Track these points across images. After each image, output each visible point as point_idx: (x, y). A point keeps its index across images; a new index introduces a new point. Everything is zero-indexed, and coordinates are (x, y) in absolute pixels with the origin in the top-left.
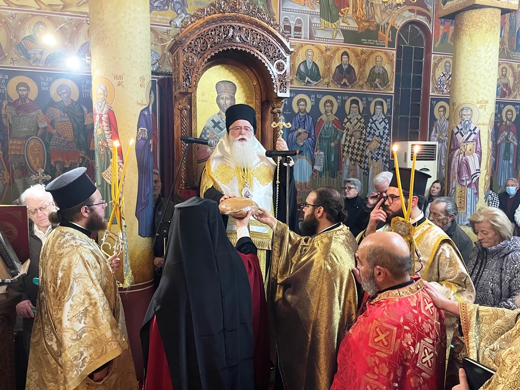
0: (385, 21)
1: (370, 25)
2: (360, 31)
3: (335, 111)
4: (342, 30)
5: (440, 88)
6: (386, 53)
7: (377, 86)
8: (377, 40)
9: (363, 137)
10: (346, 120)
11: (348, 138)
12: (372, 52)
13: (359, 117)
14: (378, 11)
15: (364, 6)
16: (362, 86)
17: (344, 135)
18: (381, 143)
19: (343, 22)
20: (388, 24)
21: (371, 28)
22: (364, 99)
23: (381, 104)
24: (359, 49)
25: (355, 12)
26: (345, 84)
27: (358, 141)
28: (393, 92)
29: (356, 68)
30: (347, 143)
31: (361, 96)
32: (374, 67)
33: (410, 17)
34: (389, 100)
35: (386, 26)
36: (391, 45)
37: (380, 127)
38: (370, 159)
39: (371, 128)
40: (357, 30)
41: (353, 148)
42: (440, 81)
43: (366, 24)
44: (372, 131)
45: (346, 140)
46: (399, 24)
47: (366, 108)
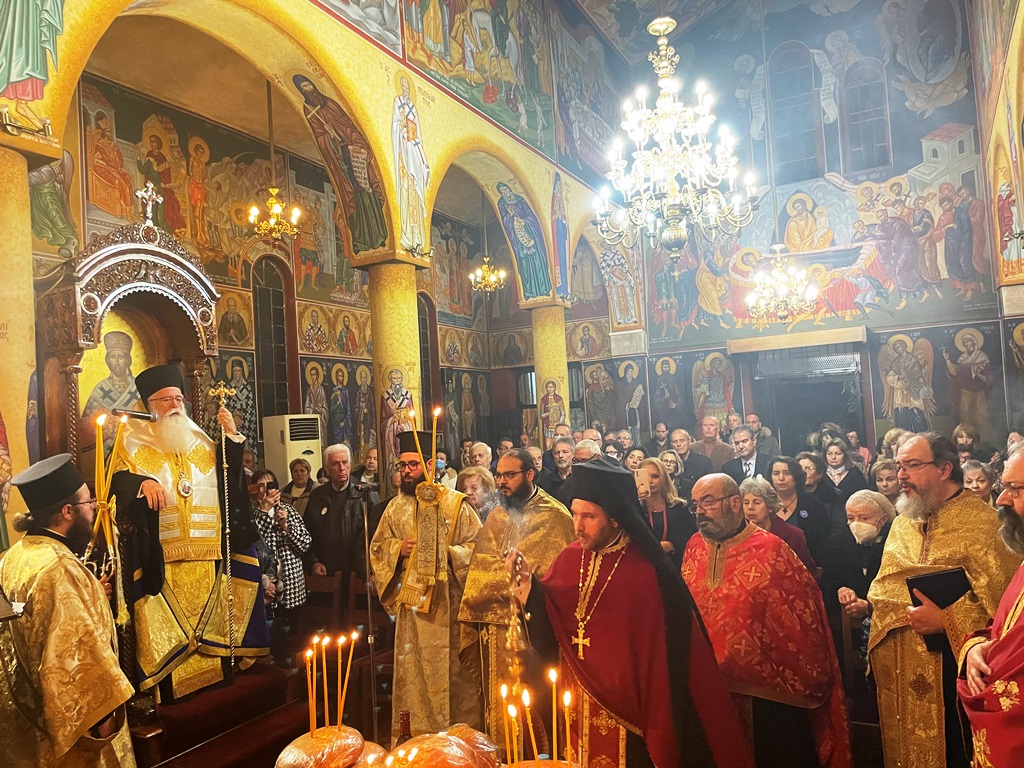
0: (235, 253)
1: (216, 256)
6: (240, 295)
7: (232, 340)
8: (227, 275)
13: (212, 382)
14: (225, 238)
15: (206, 230)
18: (245, 419)
20: (239, 256)
21: (218, 259)
23: (240, 364)
25: (194, 236)
27: (214, 417)
28: (254, 348)
32: (227, 313)
33: (265, 250)
34: (250, 359)
35: (237, 259)
36: (245, 284)
37: (242, 396)
43: (210, 254)
44: (232, 403)
46: (253, 258)
47: (221, 371)
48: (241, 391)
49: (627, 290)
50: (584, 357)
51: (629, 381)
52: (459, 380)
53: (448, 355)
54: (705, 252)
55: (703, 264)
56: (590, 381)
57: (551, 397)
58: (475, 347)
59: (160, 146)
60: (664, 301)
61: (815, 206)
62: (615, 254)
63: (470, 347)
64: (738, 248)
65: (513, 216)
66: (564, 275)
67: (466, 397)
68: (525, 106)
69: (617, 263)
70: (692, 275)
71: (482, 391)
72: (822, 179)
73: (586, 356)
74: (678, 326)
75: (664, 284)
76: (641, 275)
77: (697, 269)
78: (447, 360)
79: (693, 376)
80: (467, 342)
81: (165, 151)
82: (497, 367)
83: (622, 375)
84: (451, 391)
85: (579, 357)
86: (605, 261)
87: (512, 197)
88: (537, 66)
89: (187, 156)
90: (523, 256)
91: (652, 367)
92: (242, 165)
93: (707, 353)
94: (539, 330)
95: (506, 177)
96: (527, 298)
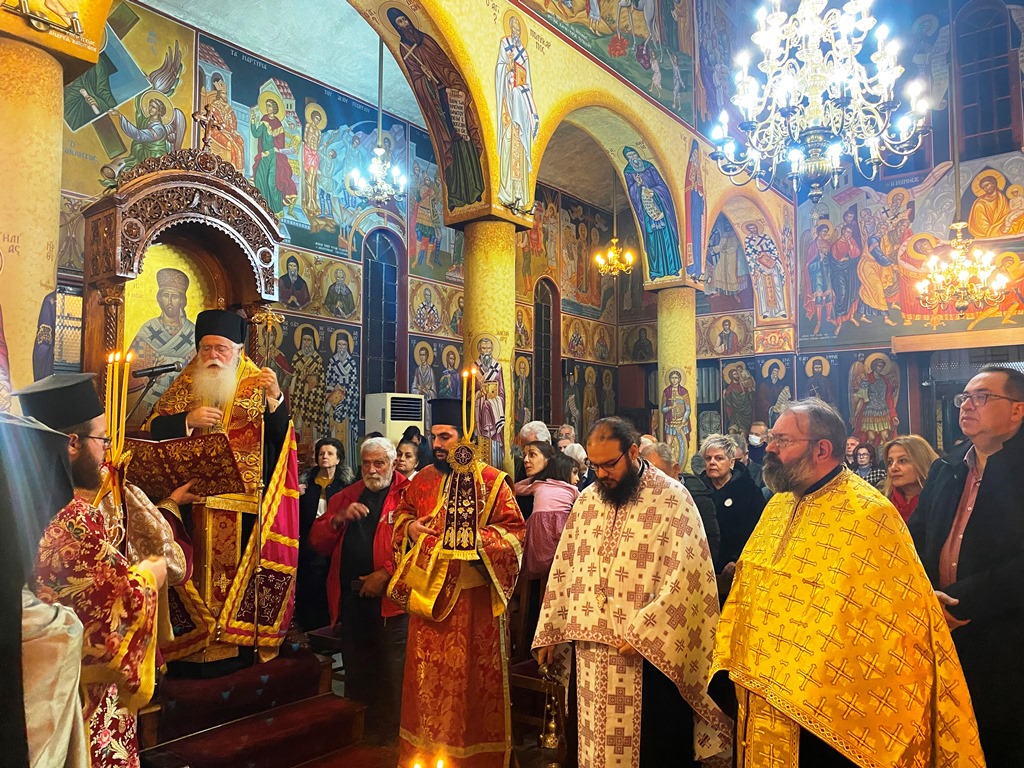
0: (347, 223)
1: (327, 225)
2: (314, 231)
3: (279, 341)
4: (288, 225)
5: (420, 323)
6: (349, 267)
7: (338, 312)
8: (337, 246)
9: (322, 384)
10: (295, 358)
11: (300, 385)
12: (331, 263)
13: (315, 354)
14: (337, 206)
15: (318, 198)
16: (318, 310)
17: (294, 379)
18: (347, 395)
19: (288, 214)
20: (350, 227)
21: (328, 229)
22: (321, 328)
23: (346, 338)
24: (313, 256)
26: (293, 305)
27: (314, 390)
28: (361, 322)
29: (309, 282)
30: (298, 393)
31: (317, 324)
32: (334, 284)
33: (379, 222)
34: (356, 333)
35: (348, 229)
36: (356, 256)
37: (346, 372)
38: (332, 419)
39: (332, 372)
40: (309, 228)
41: (308, 400)
42: (420, 314)
43: (321, 222)
44: (334, 377)
45: (297, 387)
46: (365, 230)
47: (326, 342)
48: (344, 366)
49: (776, 279)
50: (722, 354)
51: (774, 381)
52: (582, 374)
53: (571, 346)
54: (870, 239)
55: (867, 253)
56: (728, 381)
57: (675, 389)
58: (602, 338)
59: (276, 110)
60: (819, 293)
61: (1008, 184)
62: (763, 238)
63: (596, 339)
64: (910, 234)
65: (641, 186)
66: (697, 254)
67: (589, 392)
68: (659, 63)
69: (765, 248)
70: (854, 263)
71: (607, 387)
72: (1017, 153)
73: (726, 352)
74: (834, 322)
75: (820, 274)
76: (792, 263)
77: (859, 257)
78: (570, 351)
79: (850, 378)
80: (594, 333)
81: (280, 115)
82: (625, 363)
83: (765, 374)
84: (572, 384)
85: (718, 354)
86: (751, 246)
87: (641, 164)
88: (676, 23)
89: (303, 122)
90: (650, 231)
91: (802, 367)
92: (360, 134)
93: (868, 353)
94: (665, 314)
95: (633, 139)
96: (653, 278)
